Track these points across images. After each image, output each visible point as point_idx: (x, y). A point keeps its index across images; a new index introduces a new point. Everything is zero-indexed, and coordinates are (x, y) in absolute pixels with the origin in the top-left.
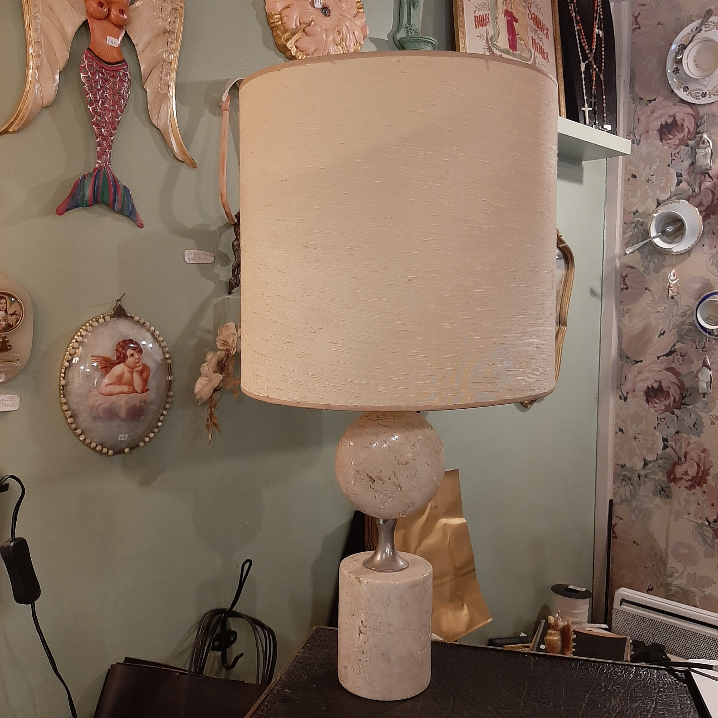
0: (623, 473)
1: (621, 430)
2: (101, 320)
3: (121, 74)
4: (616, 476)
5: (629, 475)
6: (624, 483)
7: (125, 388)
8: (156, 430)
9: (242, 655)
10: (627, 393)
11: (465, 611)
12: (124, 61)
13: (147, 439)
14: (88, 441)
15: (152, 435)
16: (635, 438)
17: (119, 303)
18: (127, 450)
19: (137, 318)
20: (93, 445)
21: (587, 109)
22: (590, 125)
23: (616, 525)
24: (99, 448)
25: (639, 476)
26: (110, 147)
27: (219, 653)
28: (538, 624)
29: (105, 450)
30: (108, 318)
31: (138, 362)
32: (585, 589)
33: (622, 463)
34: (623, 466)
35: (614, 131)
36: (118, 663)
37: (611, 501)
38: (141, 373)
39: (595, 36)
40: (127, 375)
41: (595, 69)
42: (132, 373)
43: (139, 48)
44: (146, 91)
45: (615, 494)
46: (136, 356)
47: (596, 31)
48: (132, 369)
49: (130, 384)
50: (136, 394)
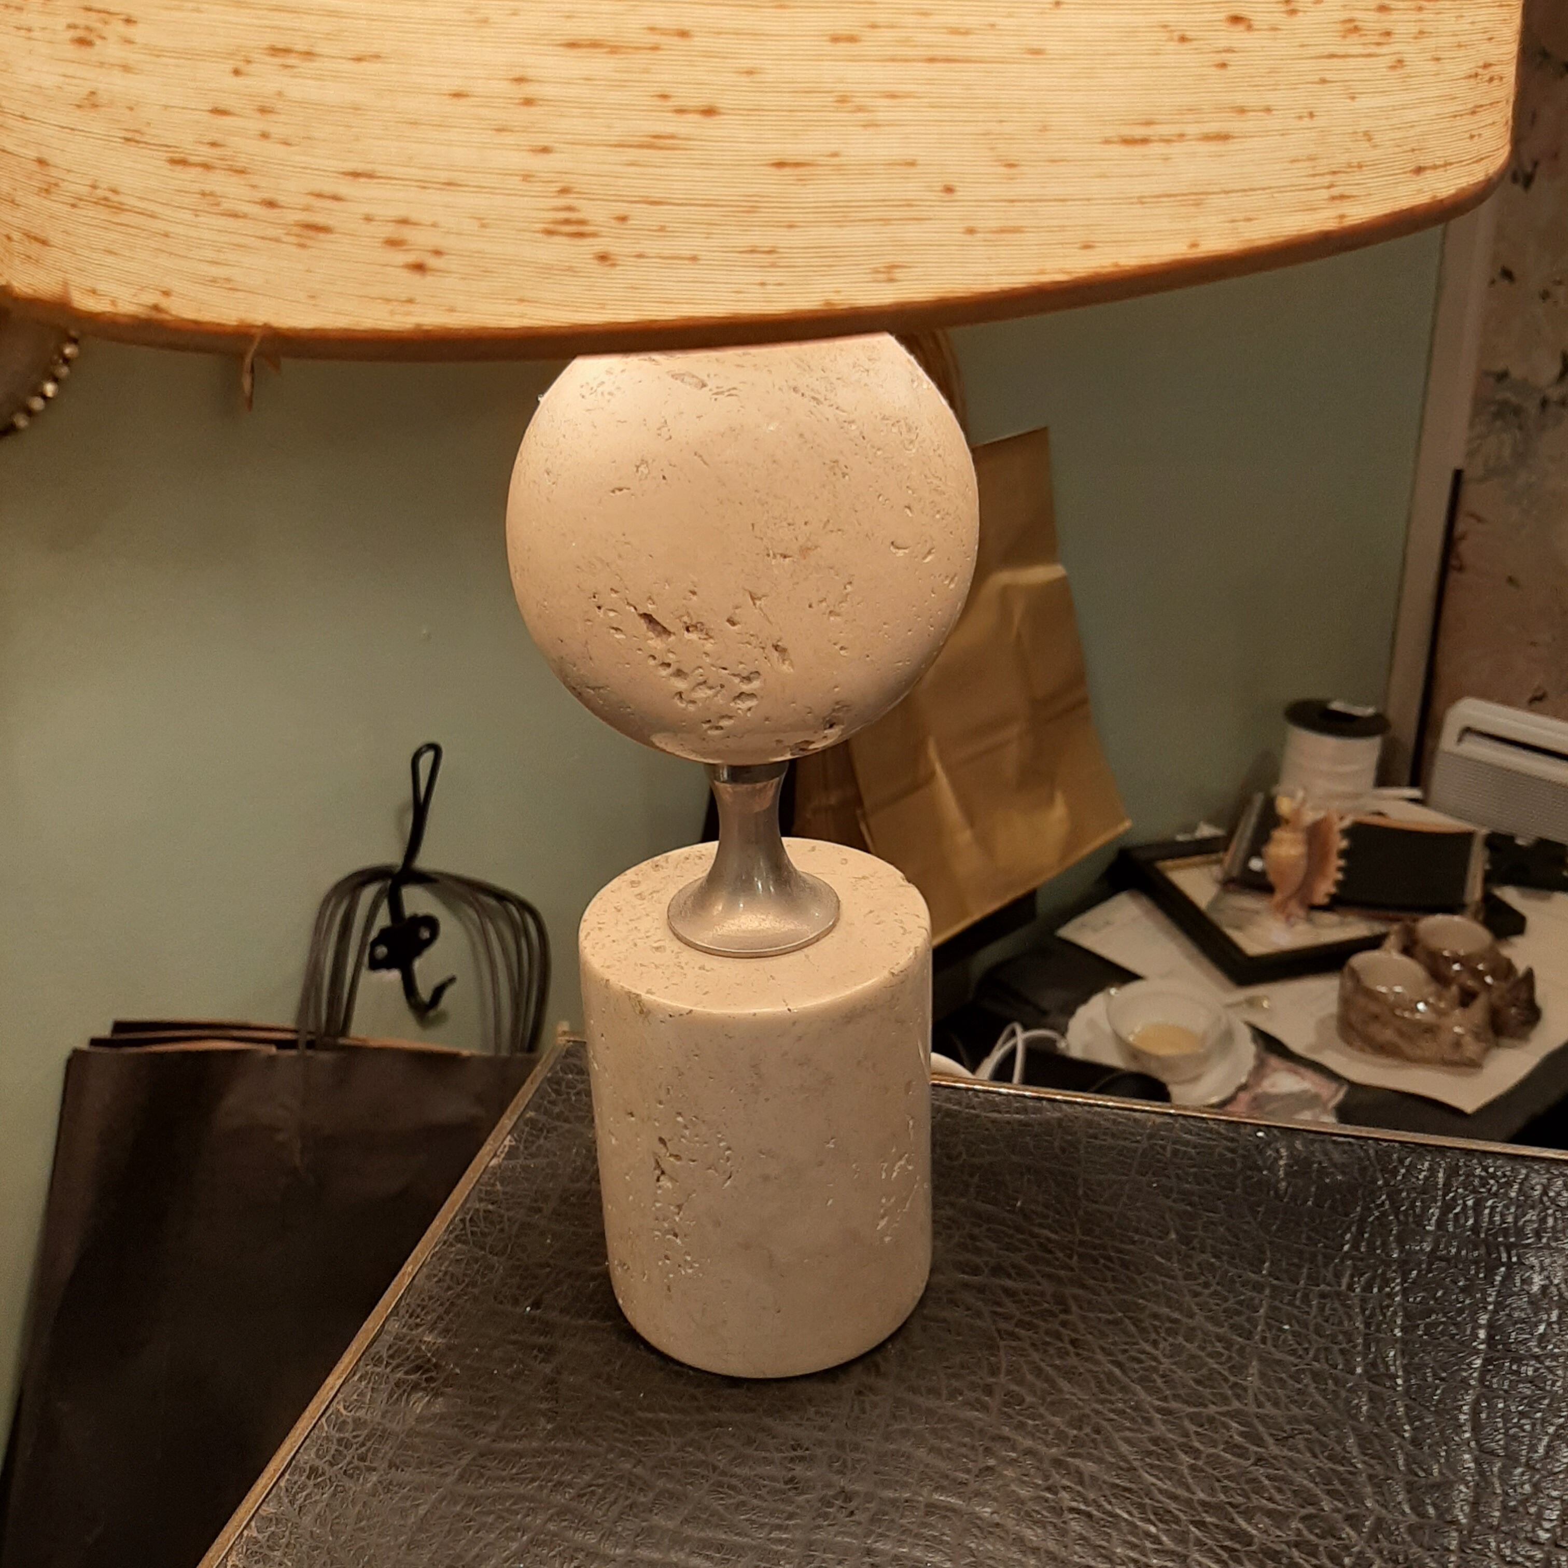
0: (1500, 396)
1: (1507, 274)
4: (1480, 404)
5: (1514, 399)
6: (1499, 423)
9: (452, 980)
10: (1536, 164)
11: (1059, 811)
13: (37, 404)
16: (1545, 295)
23: (1463, 537)
25: (1544, 403)
27: (394, 975)
28: (1243, 803)
32: (1370, 711)
33: (1499, 367)
34: (1503, 376)
36: (95, 1042)
37: (1458, 475)
45: (1471, 454)
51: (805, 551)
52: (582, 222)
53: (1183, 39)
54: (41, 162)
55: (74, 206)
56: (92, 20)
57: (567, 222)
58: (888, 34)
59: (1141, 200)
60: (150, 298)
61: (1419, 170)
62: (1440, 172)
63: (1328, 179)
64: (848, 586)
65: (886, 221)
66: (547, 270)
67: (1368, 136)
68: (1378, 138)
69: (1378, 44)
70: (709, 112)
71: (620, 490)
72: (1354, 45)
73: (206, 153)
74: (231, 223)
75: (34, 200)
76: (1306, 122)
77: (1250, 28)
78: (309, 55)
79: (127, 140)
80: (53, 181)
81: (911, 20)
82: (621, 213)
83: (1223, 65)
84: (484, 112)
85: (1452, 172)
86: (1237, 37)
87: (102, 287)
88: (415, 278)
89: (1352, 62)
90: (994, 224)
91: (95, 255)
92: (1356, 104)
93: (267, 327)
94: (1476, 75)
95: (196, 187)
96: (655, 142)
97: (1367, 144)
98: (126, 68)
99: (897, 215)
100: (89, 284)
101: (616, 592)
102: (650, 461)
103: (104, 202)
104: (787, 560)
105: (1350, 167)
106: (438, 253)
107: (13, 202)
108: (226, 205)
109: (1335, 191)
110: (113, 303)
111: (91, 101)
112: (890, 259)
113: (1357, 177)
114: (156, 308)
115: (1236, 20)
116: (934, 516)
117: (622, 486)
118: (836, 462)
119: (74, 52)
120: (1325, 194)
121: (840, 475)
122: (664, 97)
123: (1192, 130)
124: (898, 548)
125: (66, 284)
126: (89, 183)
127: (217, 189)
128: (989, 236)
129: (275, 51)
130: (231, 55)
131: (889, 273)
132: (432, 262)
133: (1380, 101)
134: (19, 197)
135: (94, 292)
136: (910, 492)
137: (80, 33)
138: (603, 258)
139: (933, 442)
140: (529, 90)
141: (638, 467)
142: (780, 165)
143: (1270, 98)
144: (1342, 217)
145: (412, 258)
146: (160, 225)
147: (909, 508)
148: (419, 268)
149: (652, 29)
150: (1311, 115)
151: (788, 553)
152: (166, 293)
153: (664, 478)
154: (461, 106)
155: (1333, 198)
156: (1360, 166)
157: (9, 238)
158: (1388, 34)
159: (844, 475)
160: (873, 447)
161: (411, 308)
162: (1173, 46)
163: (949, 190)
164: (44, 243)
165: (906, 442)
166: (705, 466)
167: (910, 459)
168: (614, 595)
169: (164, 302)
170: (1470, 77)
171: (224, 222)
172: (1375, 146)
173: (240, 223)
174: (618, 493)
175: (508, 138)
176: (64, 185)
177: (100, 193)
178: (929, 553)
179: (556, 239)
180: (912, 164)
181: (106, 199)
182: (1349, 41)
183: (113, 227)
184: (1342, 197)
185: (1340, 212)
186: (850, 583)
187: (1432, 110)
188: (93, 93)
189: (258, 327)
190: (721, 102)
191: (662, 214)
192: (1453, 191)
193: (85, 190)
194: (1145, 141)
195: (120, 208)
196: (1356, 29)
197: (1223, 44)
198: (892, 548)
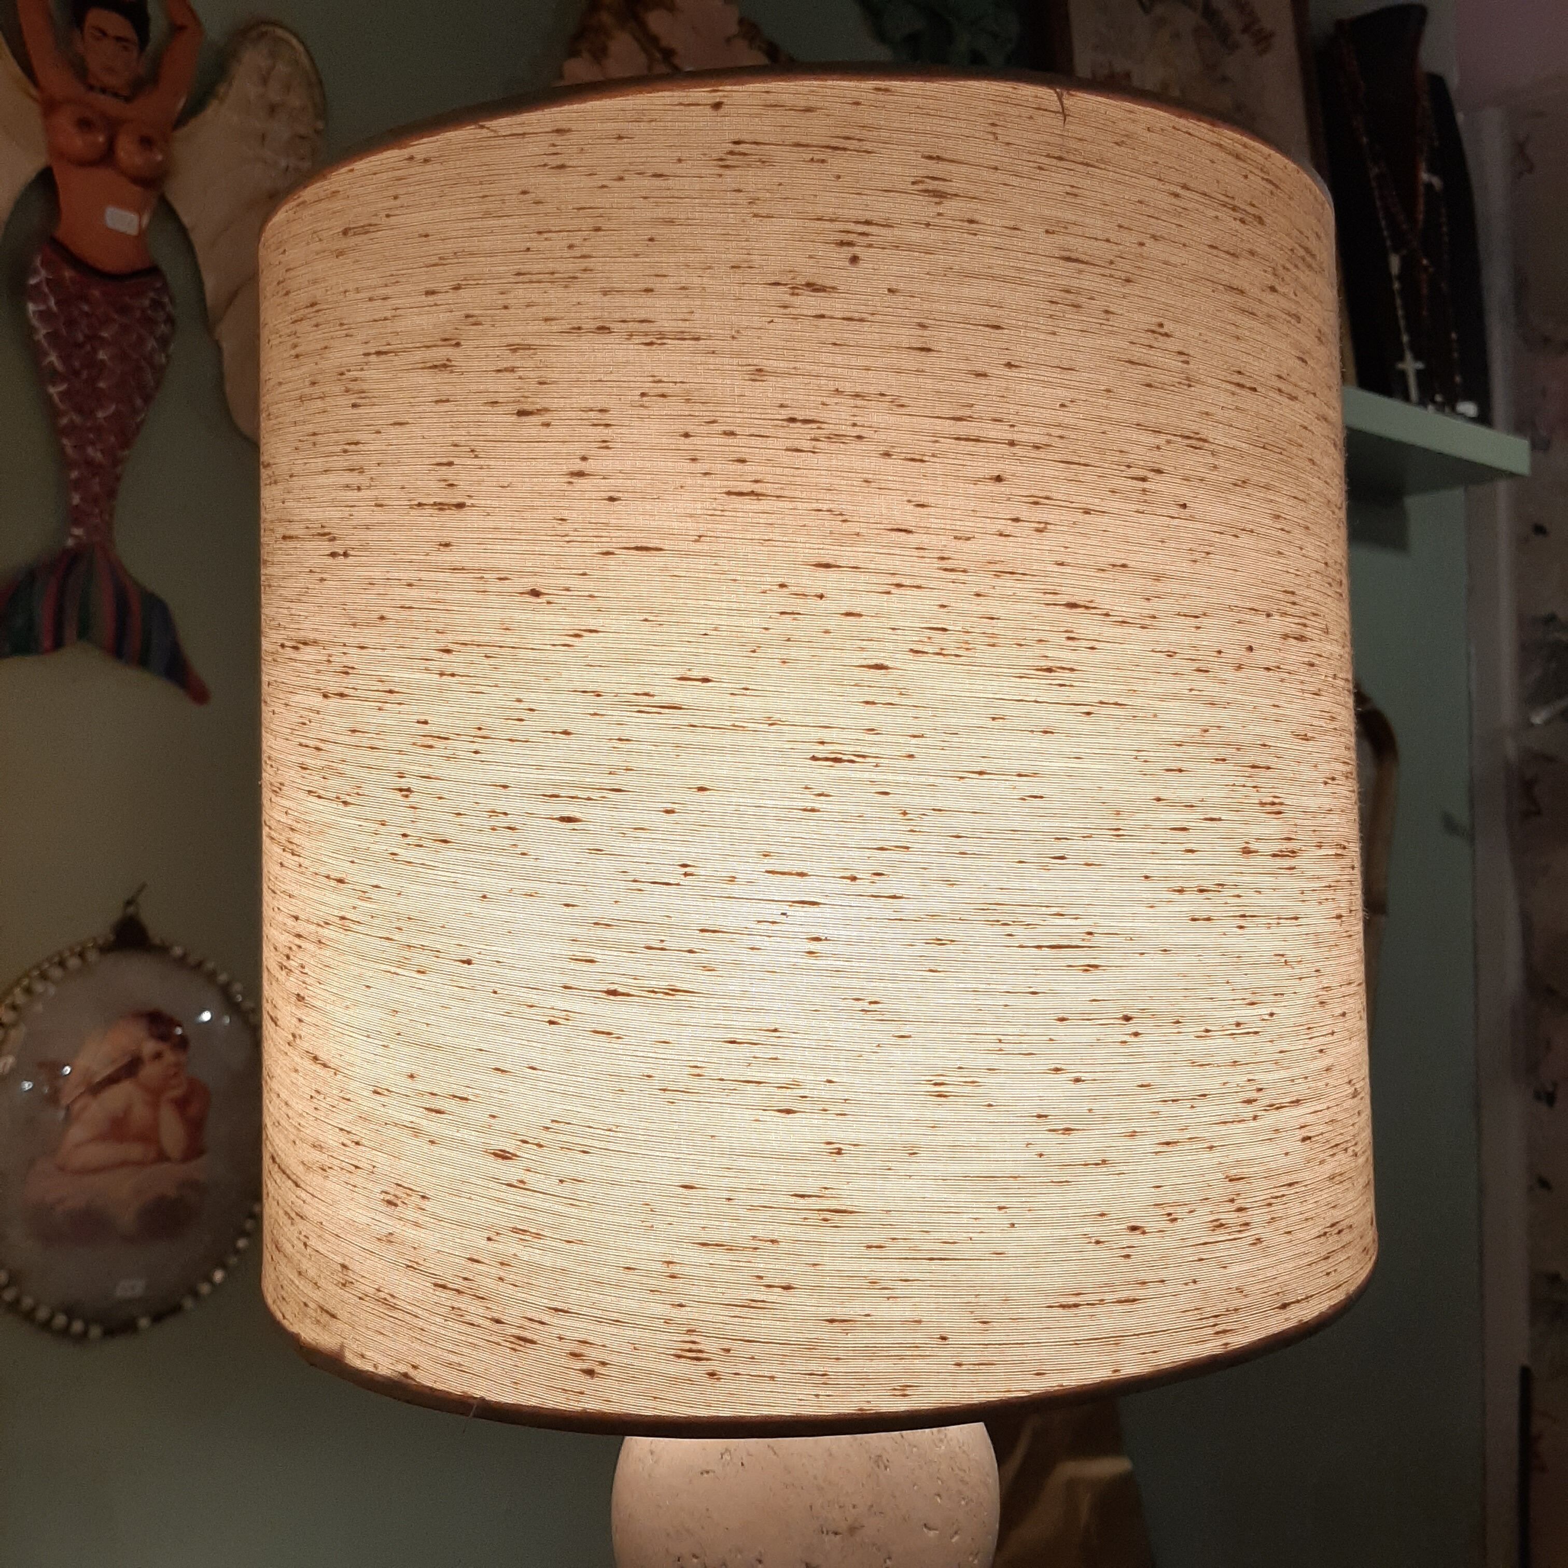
0: (1555, 1297)
1: (1544, 1183)
2: (73, 962)
3: (147, 302)
6: (1558, 1323)
7: (135, 1151)
8: (233, 1260)
10: (1556, 1084)
12: (154, 271)
13: (205, 1288)
14: (27, 1302)
15: (218, 1276)
17: (131, 910)
18: (144, 1322)
19: (178, 951)
20: (42, 1314)
21: (1410, 366)
22: (1423, 402)
23: (1540, 1436)
24: (60, 1320)
26: (112, 494)
29: (78, 1326)
30: (92, 956)
31: (176, 1075)
33: (1550, 1270)
34: (1554, 1278)
35: (1484, 419)
37: (1526, 1375)
38: (181, 1104)
39: (1422, 189)
40: (140, 1113)
41: (1426, 268)
42: (155, 1105)
43: (198, 239)
44: (219, 349)
45: (1535, 1353)
46: (170, 1057)
47: (1425, 176)
48: (155, 1095)
49: (149, 1136)
50: (165, 1166)
51: (852, 1530)
52: (700, 1351)
53: (1098, 1242)
54: (344, 1267)
55: (360, 1298)
56: (400, 1192)
57: (690, 1351)
58: (902, 1243)
59: (1076, 1343)
60: (402, 1368)
61: (1284, 1306)
62: (1304, 1304)
63: (1212, 1321)
64: (888, 1561)
65: (901, 1357)
66: (674, 1380)
67: (1240, 1290)
68: (1247, 1290)
69: (1240, 1231)
70: (787, 1288)
71: (708, 1472)
72: (1220, 1235)
73: (460, 1284)
74: (470, 1330)
75: (332, 1288)
76: (1192, 1286)
77: (1144, 1233)
78: (538, 1236)
79: (408, 1266)
80: (350, 1280)
81: (917, 1236)
82: (726, 1347)
83: (1128, 1256)
84: (644, 1280)
85: (1312, 1302)
86: (1136, 1239)
87: (368, 1354)
88: (584, 1378)
89: (1222, 1245)
90: (973, 1360)
91: (369, 1333)
92: (1227, 1271)
93: (482, 1399)
94: (1325, 1234)
95: (449, 1303)
96: (752, 1304)
97: (1239, 1295)
98: (416, 1224)
99: (908, 1353)
100: (360, 1350)
101: (697, 1557)
102: (732, 1451)
103: (384, 1302)
104: (838, 1537)
105: (1228, 1311)
106: (603, 1364)
107: (316, 1284)
108: (468, 1318)
109: (1217, 1329)
110: (375, 1366)
111: (389, 1239)
112: (904, 1382)
113: (1235, 1317)
114: (406, 1375)
115: (1134, 1229)
116: (959, 1502)
117: (708, 1468)
118: (880, 1456)
119: (384, 1207)
120: (1211, 1331)
121: (882, 1467)
122: (760, 1277)
123: (1107, 1297)
124: (930, 1529)
125: (342, 1346)
126: (376, 1287)
127: (462, 1306)
128: (971, 1367)
129: (515, 1230)
130: (488, 1229)
131: (904, 1391)
132: (598, 1369)
133: (1246, 1267)
134: (322, 1283)
135: (363, 1356)
136: (940, 1482)
137: (388, 1197)
138: (712, 1374)
139: (958, 1441)
140: (675, 1269)
141: (722, 1455)
142: (832, 1321)
143: (1163, 1274)
144: (1226, 1344)
145: (585, 1366)
146: (421, 1324)
147: (939, 1495)
148: (590, 1373)
149: (754, 1237)
150: (1195, 1282)
151: (840, 1530)
152: (415, 1367)
153: (742, 1464)
154: (631, 1276)
155: (1217, 1333)
156: (1236, 1310)
157: (306, 1305)
158: (1247, 1224)
159: (886, 1468)
160: (910, 1445)
161: (581, 1397)
162: (1091, 1247)
163: (944, 1338)
164: (333, 1316)
165: (937, 1442)
166: (775, 1457)
167: (940, 1456)
168: (695, 1560)
169: (412, 1373)
170: (1319, 1237)
171: (464, 1328)
172: (1246, 1296)
173: (475, 1329)
174: (705, 1475)
175: (657, 1297)
176: (357, 1284)
177: (382, 1295)
178: (956, 1533)
179: (683, 1360)
180: (920, 1322)
181: (385, 1299)
182: (1217, 1232)
183: (386, 1317)
184: (1225, 1332)
185: (1224, 1341)
186: (890, 1558)
187: (1291, 1265)
188: (391, 1234)
189: (476, 1398)
190: (793, 1283)
191: (754, 1349)
192: (1317, 1314)
193: (371, 1291)
194: (1076, 1306)
195: (394, 1307)
196: (1222, 1225)
197: (1125, 1244)
198: (925, 1530)
